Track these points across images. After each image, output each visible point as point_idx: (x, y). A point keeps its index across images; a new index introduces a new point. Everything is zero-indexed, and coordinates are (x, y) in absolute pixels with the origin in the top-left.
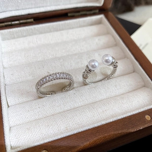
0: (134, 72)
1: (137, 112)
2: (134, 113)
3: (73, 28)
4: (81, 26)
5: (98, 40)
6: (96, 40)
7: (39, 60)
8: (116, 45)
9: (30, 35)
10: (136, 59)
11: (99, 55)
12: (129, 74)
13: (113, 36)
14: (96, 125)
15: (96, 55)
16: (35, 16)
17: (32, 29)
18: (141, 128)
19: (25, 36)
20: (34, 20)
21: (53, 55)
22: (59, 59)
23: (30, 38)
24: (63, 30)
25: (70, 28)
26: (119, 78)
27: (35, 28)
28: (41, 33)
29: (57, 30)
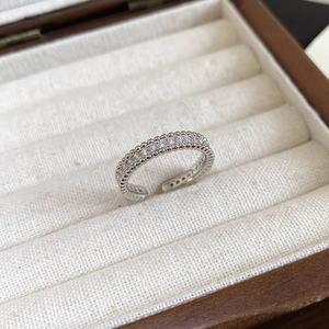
0: (310, 139)
1: (308, 252)
2: (300, 255)
3: (146, 39)
4: (167, 32)
5: (212, 62)
6: (206, 62)
7: (55, 132)
8: (260, 71)
9: (36, 71)
10: (311, 103)
11: (212, 102)
12: (298, 145)
13: (251, 49)
14: (189, 297)
15: (204, 103)
16: (42, 20)
17: (37, 56)
18: (319, 300)
19: (25, 75)
20: (42, 32)
21: (91, 116)
22: (105, 124)
23: (34, 80)
24: (119, 46)
25: (139, 41)
26: (265, 161)
27: (44, 53)
28: (63, 62)
29: (104, 49)
